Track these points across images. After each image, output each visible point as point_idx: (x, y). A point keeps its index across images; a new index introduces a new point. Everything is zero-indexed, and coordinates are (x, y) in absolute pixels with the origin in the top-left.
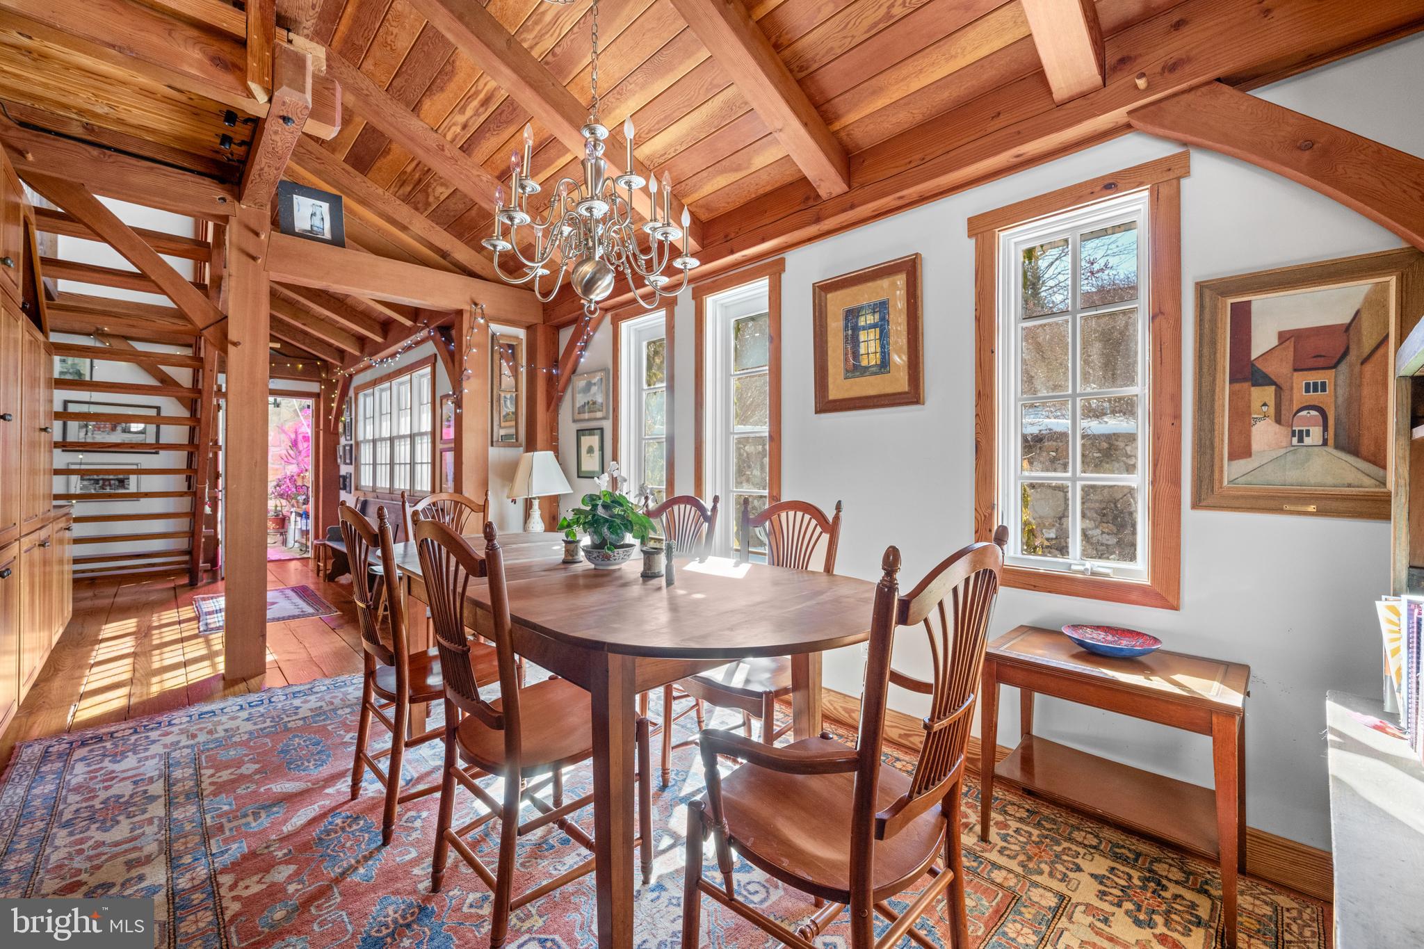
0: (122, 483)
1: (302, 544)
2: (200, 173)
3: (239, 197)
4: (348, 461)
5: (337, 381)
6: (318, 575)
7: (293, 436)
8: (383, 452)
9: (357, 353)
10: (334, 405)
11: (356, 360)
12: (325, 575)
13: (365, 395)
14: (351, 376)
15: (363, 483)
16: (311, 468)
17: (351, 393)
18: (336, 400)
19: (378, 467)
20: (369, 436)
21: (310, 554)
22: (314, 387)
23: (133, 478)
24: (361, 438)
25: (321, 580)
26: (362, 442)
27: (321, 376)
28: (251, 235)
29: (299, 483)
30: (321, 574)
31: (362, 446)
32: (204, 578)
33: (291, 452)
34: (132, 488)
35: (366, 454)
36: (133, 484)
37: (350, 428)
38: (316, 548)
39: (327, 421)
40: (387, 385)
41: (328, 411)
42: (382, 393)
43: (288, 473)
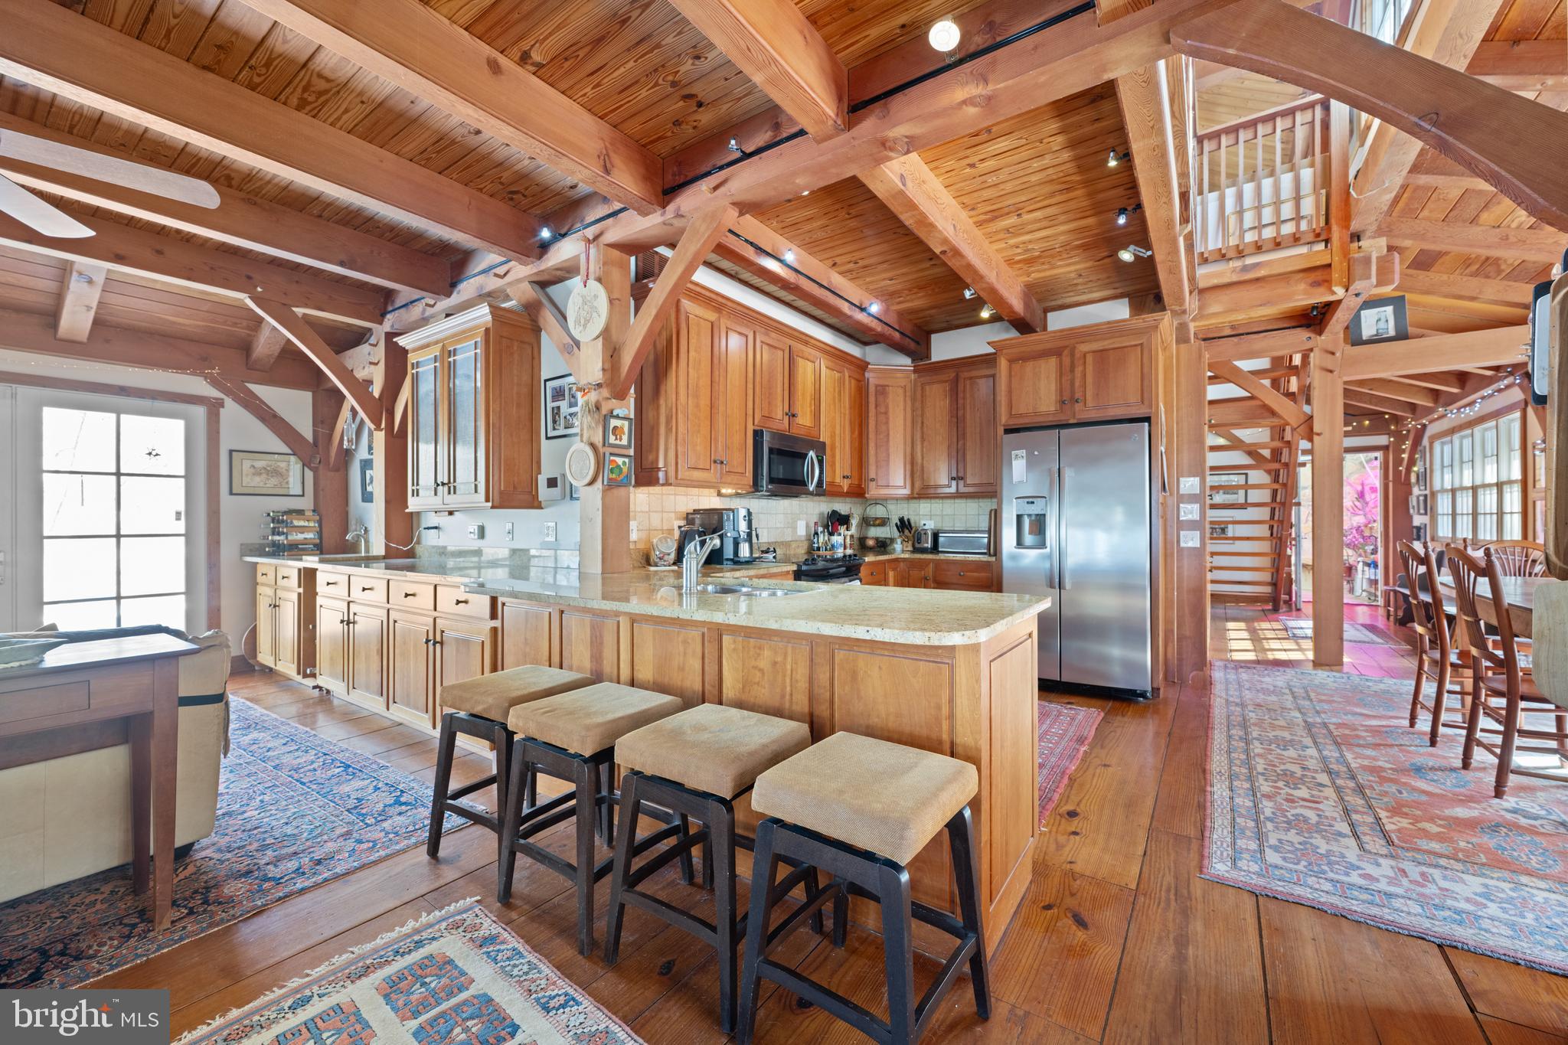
0: (1223, 530)
1: (1370, 593)
2: (1294, 327)
3: (1320, 333)
4: (1422, 511)
5: (1408, 431)
6: (1388, 619)
7: (1359, 488)
8: (1465, 503)
9: (1431, 405)
10: (1405, 456)
11: (1429, 411)
12: (1396, 620)
13: (1443, 444)
14: (1424, 426)
15: (1441, 534)
16: (1379, 518)
17: (1425, 442)
18: (1408, 451)
19: (1459, 519)
20: (1448, 486)
21: (1381, 602)
22: (1382, 440)
23: (1230, 527)
24: (1437, 486)
25: (1392, 623)
26: (1438, 491)
27: (1390, 429)
28: (1330, 356)
29: (1367, 533)
30: (1392, 618)
31: (1439, 496)
32: (1283, 608)
33: (1357, 503)
34: (1230, 534)
35: (1444, 504)
36: (1231, 531)
37: (1424, 478)
38: (1387, 594)
39: (1397, 473)
40: (1469, 432)
41: (1398, 462)
42: (1462, 442)
43: (1355, 525)
